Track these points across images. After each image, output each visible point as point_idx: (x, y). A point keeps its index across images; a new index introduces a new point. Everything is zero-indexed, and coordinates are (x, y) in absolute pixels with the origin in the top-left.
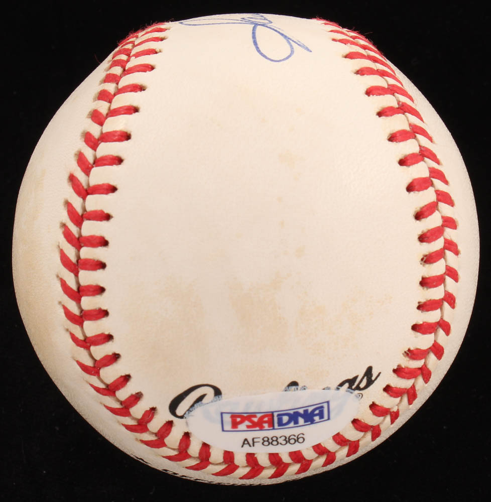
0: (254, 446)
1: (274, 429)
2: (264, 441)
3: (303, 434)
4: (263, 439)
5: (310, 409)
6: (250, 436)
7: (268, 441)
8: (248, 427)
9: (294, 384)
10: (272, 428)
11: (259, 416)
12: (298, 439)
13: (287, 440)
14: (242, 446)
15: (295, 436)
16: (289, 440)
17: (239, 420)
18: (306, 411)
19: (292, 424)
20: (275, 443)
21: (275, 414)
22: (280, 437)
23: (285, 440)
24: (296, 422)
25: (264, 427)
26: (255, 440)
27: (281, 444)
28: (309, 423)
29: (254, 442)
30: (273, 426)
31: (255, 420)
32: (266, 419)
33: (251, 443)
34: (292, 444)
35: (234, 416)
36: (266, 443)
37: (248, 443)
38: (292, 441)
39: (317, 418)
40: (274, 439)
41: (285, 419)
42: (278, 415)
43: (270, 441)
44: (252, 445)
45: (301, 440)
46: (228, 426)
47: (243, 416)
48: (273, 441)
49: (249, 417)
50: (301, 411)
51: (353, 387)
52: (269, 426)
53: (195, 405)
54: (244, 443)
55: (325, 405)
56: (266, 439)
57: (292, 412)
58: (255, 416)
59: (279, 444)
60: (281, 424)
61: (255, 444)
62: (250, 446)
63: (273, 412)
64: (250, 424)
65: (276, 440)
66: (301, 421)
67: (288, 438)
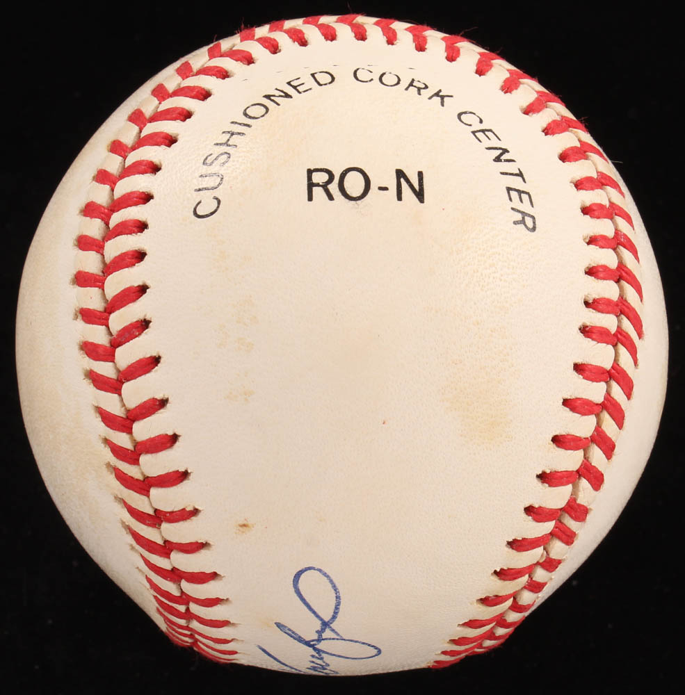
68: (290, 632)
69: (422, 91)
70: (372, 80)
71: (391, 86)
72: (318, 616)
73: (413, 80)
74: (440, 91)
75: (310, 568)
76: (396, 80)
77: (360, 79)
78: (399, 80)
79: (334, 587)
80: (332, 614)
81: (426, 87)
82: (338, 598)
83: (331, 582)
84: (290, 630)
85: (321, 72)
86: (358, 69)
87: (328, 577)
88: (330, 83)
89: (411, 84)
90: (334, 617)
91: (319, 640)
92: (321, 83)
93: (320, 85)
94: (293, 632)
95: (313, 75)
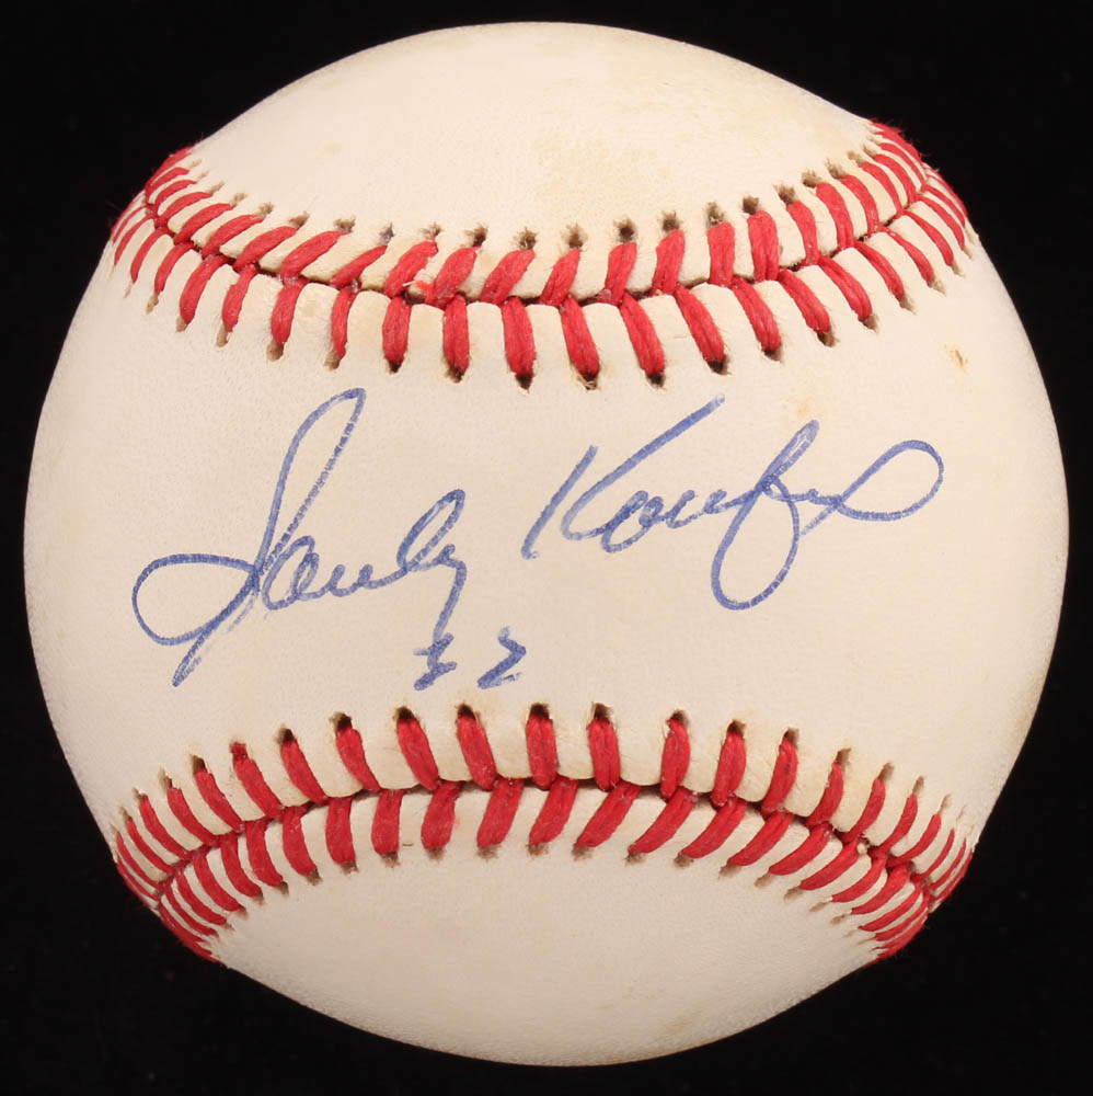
68: (797, 447)
72: (854, 488)
75: (940, 464)
79: (916, 507)
80: (864, 511)
82: (897, 515)
83: (925, 501)
84: (805, 447)
87: (932, 494)
90: (857, 514)
91: (786, 497)
94: (799, 454)
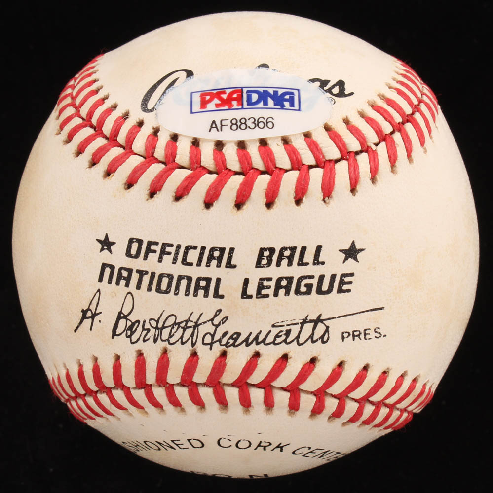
0: (221, 130)
1: (243, 108)
2: (233, 124)
3: (273, 119)
4: (231, 122)
5: (280, 92)
6: (218, 116)
7: (236, 124)
8: (217, 105)
9: (265, 65)
10: (241, 107)
11: (228, 91)
12: (267, 123)
13: (256, 122)
14: (210, 131)
15: (264, 119)
16: (258, 123)
17: (208, 98)
18: (276, 92)
19: (261, 105)
20: (243, 126)
21: (245, 90)
22: (249, 119)
23: (254, 123)
24: (266, 103)
25: (232, 105)
26: (224, 123)
27: (249, 127)
28: (279, 107)
29: (222, 126)
30: (242, 105)
31: (224, 96)
32: (235, 96)
33: (219, 126)
34: (261, 128)
35: (203, 94)
36: (234, 127)
37: (216, 127)
38: (261, 125)
39: (287, 104)
40: (243, 121)
41: (255, 97)
42: (248, 92)
43: (239, 124)
44: (219, 129)
45: (270, 125)
46: (197, 107)
47: (213, 93)
48: (242, 123)
49: (218, 93)
50: (271, 91)
51: (325, 88)
52: (238, 105)
53: (167, 91)
54: (212, 127)
55: (296, 92)
56: (234, 122)
57: (261, 90)
58: (224, 93)
59: (248, 128)
60: (250, 103)
61: (223, 127)
62: (218, 131)
63: (242, 88)
64: (218, 102)
65: (245, 123)
66: (271, 102)
67: (256, 120)
69: (267, 448)
70: (231, 446)
71: (245, 448)
73: (261, 442)
74: (281, 444)
76: (248, 444)
77: (222, 445)
78: (250, 444)
81: (270, 444)
85: (194, 439)
86: (221, 439)
88: (201, 447)
89: (259, 445)
92: (195, 446)
93: (194, 447)
95: (189, 440)
